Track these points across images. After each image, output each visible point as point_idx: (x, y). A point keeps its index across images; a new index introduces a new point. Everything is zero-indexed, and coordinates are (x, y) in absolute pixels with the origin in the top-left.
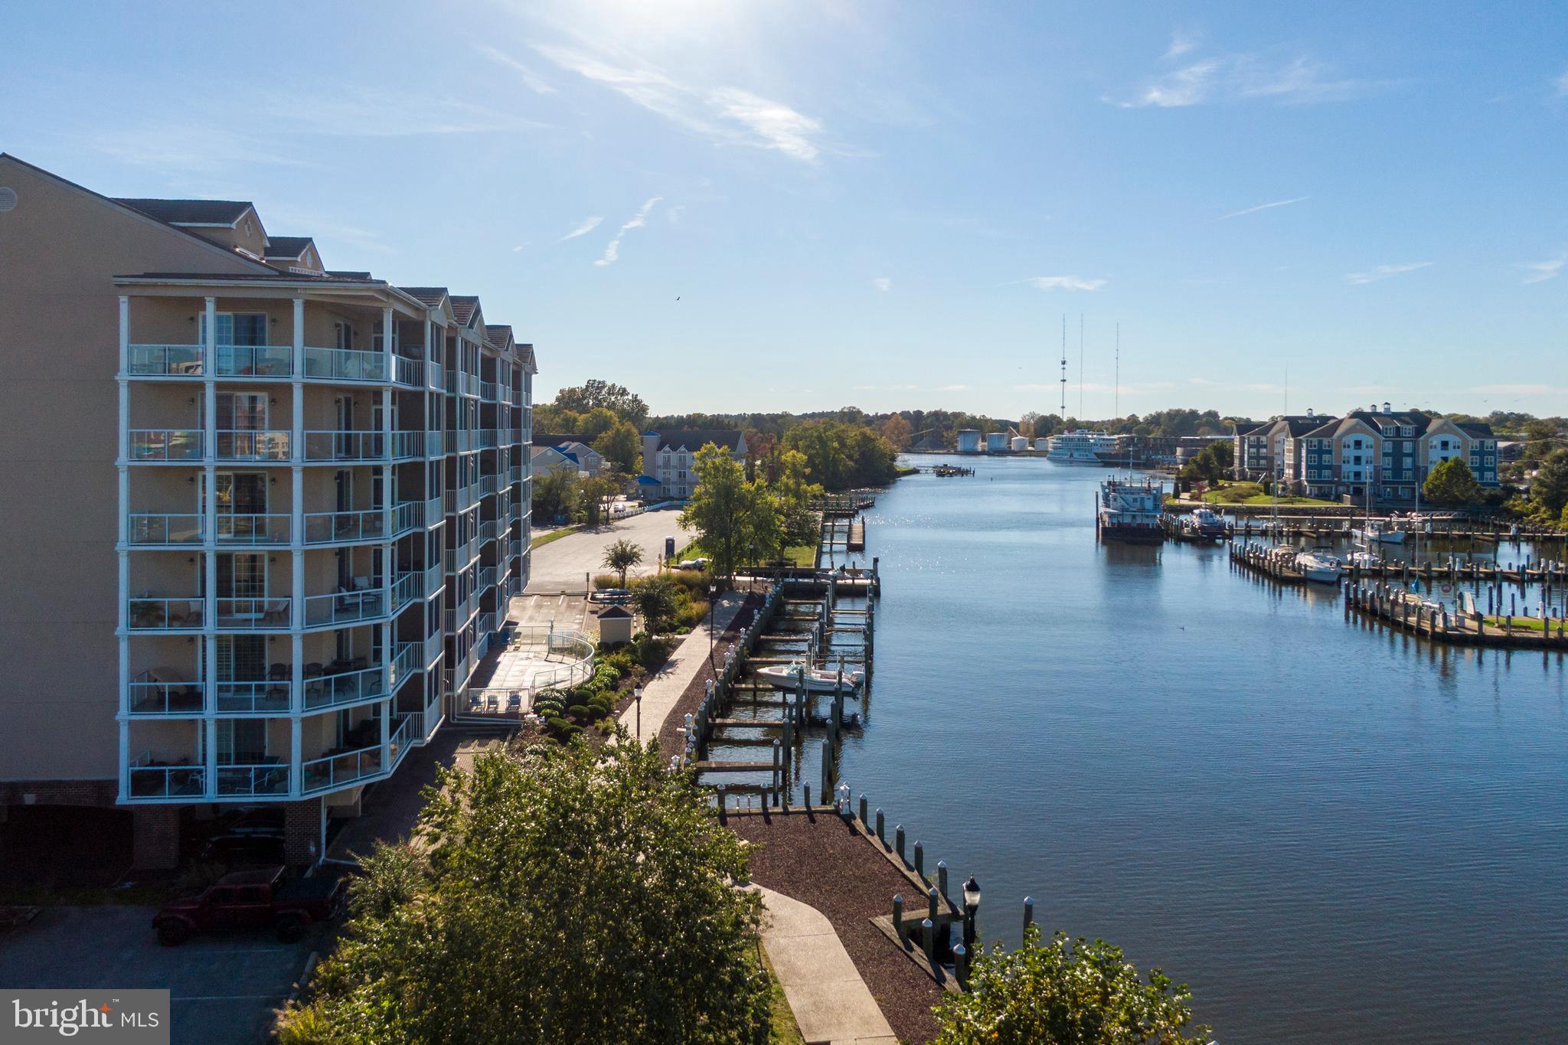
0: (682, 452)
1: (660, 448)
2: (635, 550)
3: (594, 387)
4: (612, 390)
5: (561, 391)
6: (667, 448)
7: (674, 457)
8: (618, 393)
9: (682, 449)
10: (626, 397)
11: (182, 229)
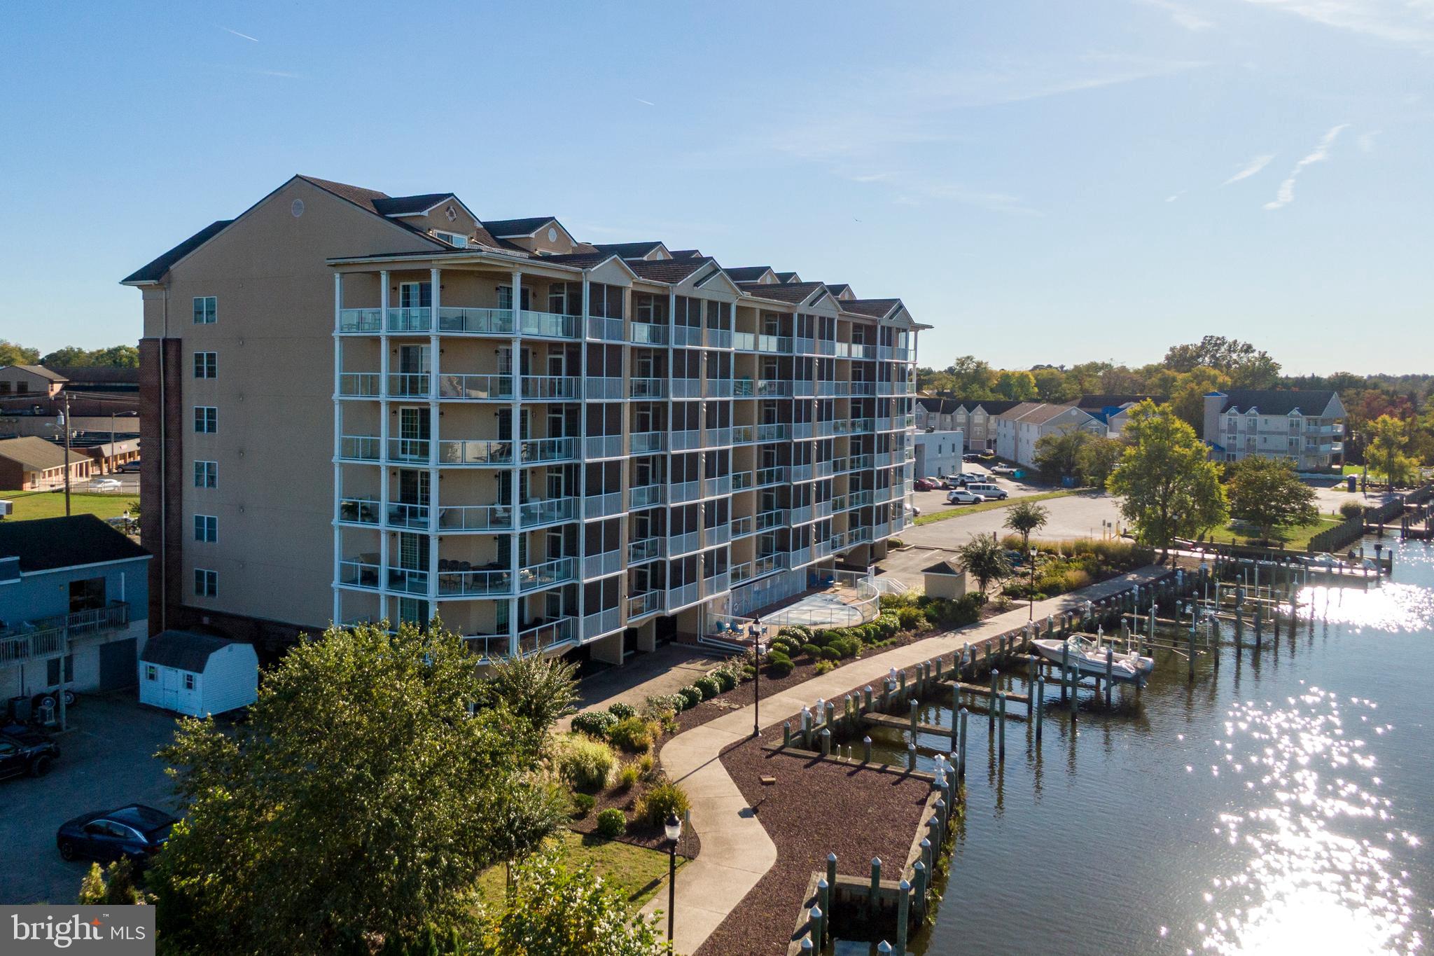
0: (1252, 415)
1: (1224, 410)
2: (1041, 512)
3: (1211, 345)
4: (1232, 347)
5: (1172, 349)
6: (1233, 410)
7: (1242, 421)
8: (1241, 351)
9: (1253, 411)
10: (1251, 355)
11: (396, 221)
